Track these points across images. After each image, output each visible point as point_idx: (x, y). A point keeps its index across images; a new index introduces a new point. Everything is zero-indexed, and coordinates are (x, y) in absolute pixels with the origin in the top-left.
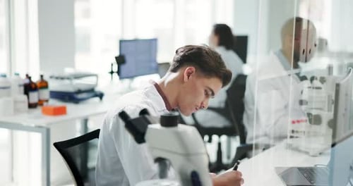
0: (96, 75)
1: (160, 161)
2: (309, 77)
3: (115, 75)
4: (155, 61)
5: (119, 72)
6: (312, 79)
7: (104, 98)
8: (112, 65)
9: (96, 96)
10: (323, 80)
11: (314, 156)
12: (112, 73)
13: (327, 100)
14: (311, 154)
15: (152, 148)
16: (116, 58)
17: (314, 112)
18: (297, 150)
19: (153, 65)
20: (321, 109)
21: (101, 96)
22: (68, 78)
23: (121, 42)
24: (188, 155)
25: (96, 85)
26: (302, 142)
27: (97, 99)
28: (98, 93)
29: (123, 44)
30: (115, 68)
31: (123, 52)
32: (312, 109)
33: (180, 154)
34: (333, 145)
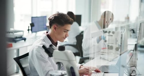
0: (23, 31)
1: (59, 63)
2: (108, 31)
3: (30, 31)
4: (46, 25)
5: (31, 30)
6: (109, 32)
7: (26, 40)
8: (29, 27)
9: (23, 39)
10: (113, 33)
11: (110, 61)
12: (29, 30)
13: (115, 40)
14: (109, 60)
15: (55, 59)
16: (30, 24)
17: (110, 45)
18: (104, 59)
19: (45, 27)
20: (113, 44)
21: (25, 39)
22: (12, 33)
23: (32, 18)
24: (69, 61)
25: (23, 35)
26: (106, 56)
27: (23, 41)
28: (24, 38)
29: (33, 19)
30: (30, 28)
31: (33, 22)
32: (109, 43)
33: (66, 61)
34: (120, 55)
